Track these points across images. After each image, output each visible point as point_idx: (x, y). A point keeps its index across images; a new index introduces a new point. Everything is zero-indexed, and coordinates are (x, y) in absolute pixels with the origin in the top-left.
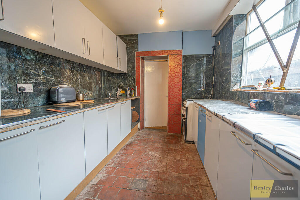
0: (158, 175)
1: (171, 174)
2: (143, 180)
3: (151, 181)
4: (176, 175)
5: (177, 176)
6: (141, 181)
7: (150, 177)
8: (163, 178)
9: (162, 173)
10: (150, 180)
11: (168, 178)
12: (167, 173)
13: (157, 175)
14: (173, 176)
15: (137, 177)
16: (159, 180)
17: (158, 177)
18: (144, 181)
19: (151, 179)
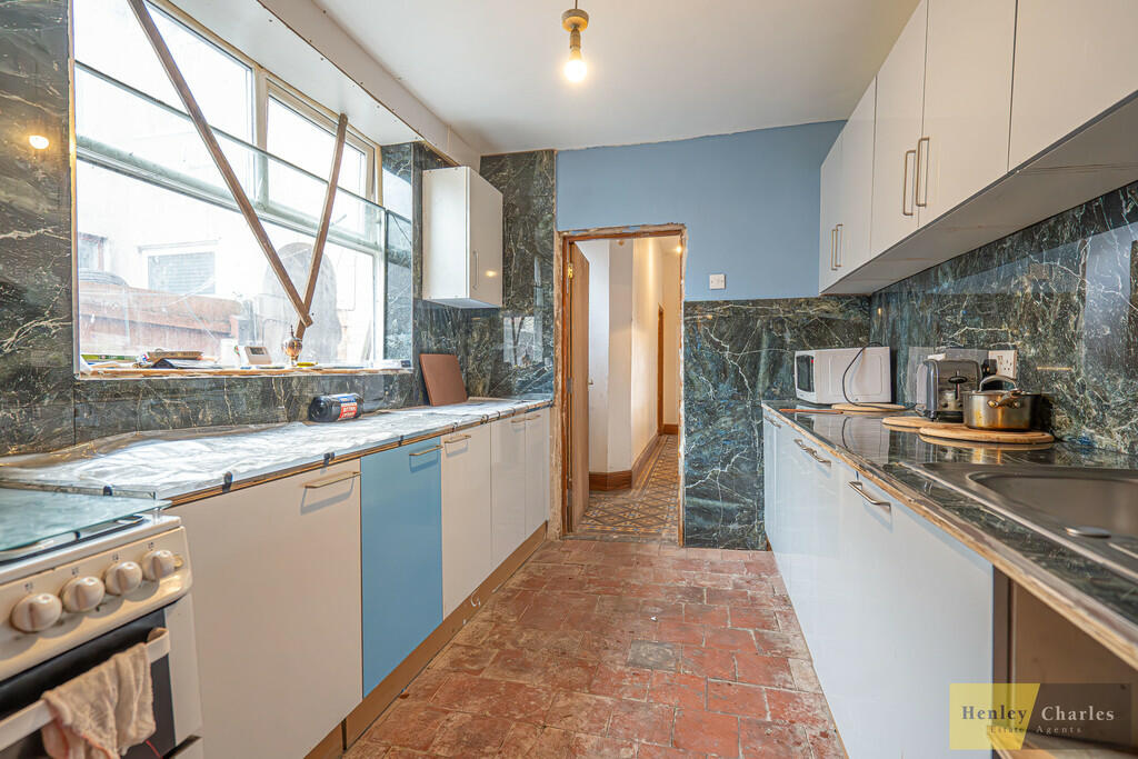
0: (591, 680)
1: (546, 681)
2: (643, 666)
3: (616, 663)
4: (528, 676)
5: (526, 672)
6: (650, 664)
7: (621, 676)
8: (576, 669)
9: (577, 686)
10: (621, 665)
11: (561, 670)
12: (558, 686)
13: (595, 681)
14: (539, 675)
15: (666, 677)
16: (590, 665)
17: (591, 674)
18: (639, 661)
19: (619, 668)
